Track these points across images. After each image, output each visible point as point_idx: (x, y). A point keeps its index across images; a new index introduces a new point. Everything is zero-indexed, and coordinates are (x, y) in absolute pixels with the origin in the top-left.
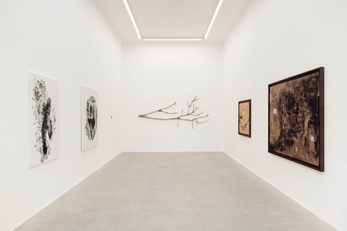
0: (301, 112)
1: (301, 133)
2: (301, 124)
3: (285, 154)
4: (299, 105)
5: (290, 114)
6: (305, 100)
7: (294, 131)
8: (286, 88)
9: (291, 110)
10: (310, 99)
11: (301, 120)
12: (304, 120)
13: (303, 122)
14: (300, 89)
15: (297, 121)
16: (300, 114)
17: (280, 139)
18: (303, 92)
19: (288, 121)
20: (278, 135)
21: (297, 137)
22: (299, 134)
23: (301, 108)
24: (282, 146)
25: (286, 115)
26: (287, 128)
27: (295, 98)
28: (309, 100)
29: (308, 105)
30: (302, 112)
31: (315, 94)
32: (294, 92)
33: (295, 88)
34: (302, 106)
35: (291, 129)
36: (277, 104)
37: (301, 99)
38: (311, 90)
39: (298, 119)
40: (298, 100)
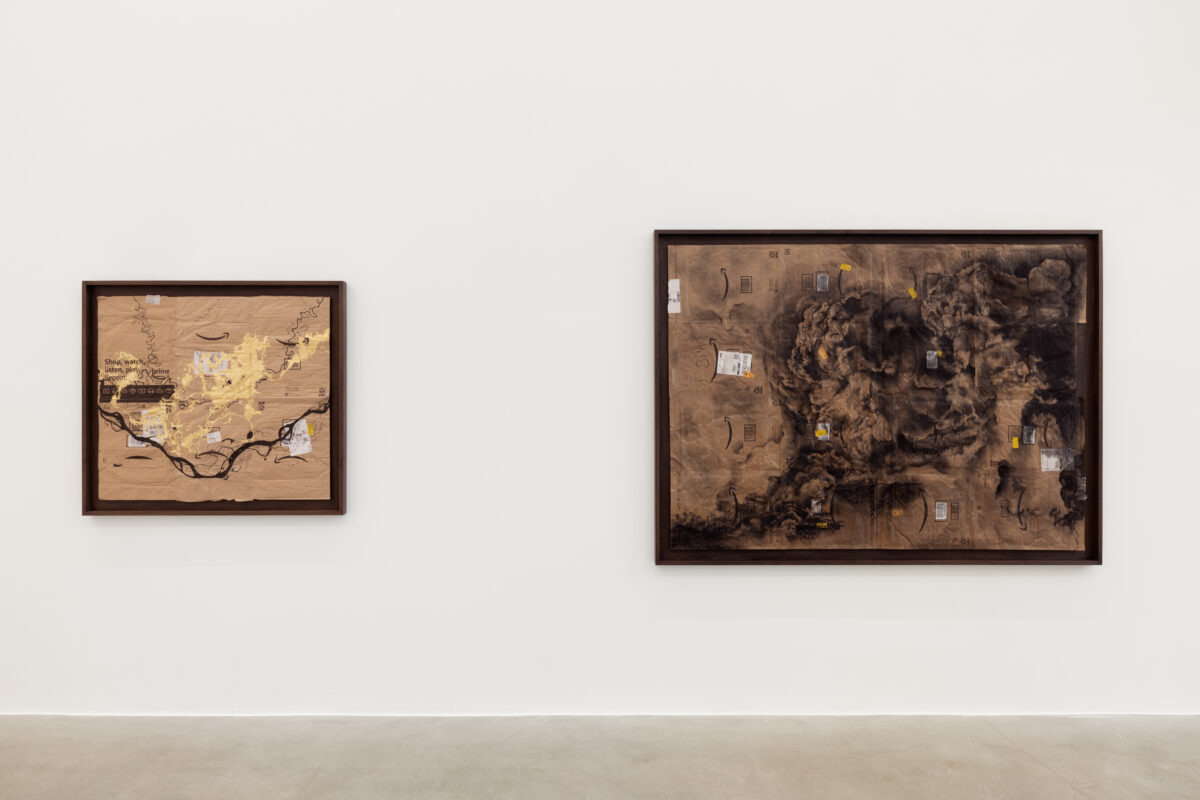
0: (970, 370)
1: (970, 451)
2: (974, 414)
3: (836, 547)
4: (957, 343)
5: (881, 378)
6: (996, 332)
7: (922, 445)
8: (846, 267)
9: (898, 362)
10: (1031, 330)
11: (975, 400)
12: (992, 403)
13: (987, 409)
14: (964, 286)
15: (943, 407)
16: (962, 380)
17: (790, 489)
18: (981, 301)
19: (867, 408)
20: (775, 469)
21: (942, 467)
22: (961, 453)
23: (972, 357)
24: (804, 515)
25: (853, 384)
26: (860, 438)
27: (925, 318)
28: (1025, 330)
29: (1018, 348)
30: (978, 370)
31: (1063, 315)
32: (913, 294)
33: (920, 280)
34: (973, 352)
35: (901, 437)
36: (760, 329)
37: (971, 327)
38: (1036, 299)
39: (949, 397)
40: (948, 324)
